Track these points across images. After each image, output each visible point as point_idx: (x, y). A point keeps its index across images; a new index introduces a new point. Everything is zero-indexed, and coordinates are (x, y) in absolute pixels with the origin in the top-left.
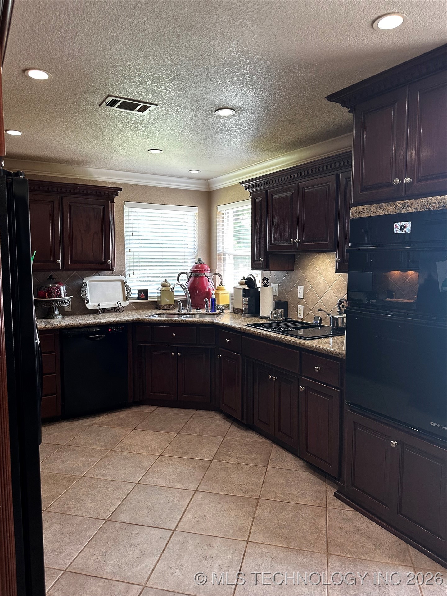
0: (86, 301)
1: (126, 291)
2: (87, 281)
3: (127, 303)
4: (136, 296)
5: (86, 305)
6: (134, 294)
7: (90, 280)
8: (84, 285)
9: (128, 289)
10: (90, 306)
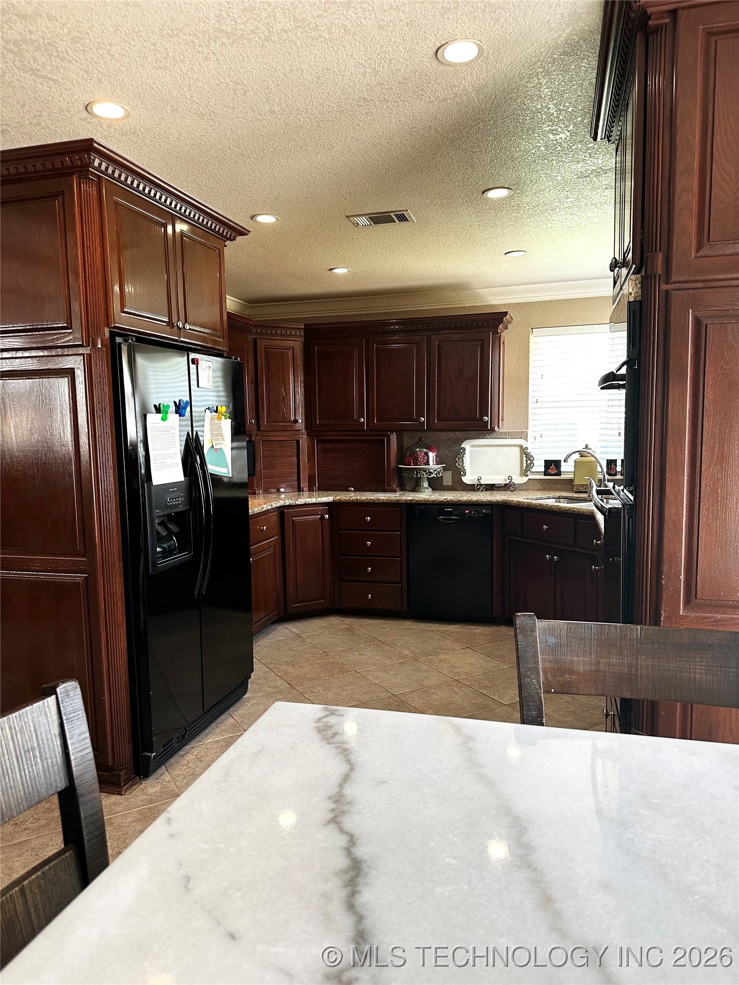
0: (462, 473)
1: (525, 462)
2: (467, 445)
3: (525, 479)
4: (543, 469)
5: (462, 477)
6: (539, 466)
7: (472, 444)
8: (462, 451)
9: (529, 457)
10: (467, 479)
